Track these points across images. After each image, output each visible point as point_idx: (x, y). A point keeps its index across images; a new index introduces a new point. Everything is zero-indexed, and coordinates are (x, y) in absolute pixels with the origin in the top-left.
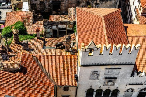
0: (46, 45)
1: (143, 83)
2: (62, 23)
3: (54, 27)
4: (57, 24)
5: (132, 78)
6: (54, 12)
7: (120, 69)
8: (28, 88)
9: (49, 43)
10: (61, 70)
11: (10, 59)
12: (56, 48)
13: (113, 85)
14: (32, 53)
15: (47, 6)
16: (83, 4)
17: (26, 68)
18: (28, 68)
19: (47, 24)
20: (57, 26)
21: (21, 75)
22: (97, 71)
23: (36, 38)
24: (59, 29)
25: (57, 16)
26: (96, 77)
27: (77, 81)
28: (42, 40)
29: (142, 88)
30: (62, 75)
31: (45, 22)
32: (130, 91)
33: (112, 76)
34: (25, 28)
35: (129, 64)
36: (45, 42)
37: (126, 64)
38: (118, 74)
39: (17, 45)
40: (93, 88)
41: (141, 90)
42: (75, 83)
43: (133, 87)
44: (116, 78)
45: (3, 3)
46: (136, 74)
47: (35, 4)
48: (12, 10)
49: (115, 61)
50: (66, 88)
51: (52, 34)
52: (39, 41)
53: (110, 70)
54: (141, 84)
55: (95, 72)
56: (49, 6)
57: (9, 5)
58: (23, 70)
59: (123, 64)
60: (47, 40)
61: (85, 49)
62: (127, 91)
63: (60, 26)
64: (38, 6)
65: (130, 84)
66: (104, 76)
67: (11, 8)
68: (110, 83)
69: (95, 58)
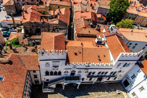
0: (27, 50)
1: (71, 68)
2: (37, 39)
3: (33, 41)
4: (34, 40)
5: (66, 66)
6: (37, 34)
7: (59, 62)
8: (11, 72)
9: (29, 49)
10: (32, 63)
11: (5, 57)
12: (32, 52)
13: (58, 69)
14: (17, 54)
15: (34, 31)
16: (51, 30)
17: (12, 62)
18: (14, 62)
19: (29, 40)
20: (35, 41)
21: (9, 65)
22: (48, 63)
23: (22, 47)
24: (36, 42)
25: (36, 36)
26: (48, 66)
27: (39, 68)
28: (26, 47)
29: (72, 71)
30: (32, 65)
31: (28, 39)
32: (66, 72)
33: (56, 65)
34: (19, 41)
35: (63, 60)
36: (27, 48)
37: (62, 60)
38: (59, 64)
39: (11, 50)
40: (48, 71)
41: (72, 72)
42: (38, 69)
43: (68, 70)
44: (58, 66)
45: (12, 29)
46: (67, 64)
47: (28, 30)
48: (16, 32)
49: (56, 58)
50: (34, 71)
51: (32, 44)
52: (24, 48)
53: (55, 62)
54: (71, 69)
55: (47, 63)
56: (35, 31)
57: (16, 30)
58: (10, 63)
59: (60, 60)
60: (28, 47)
61: (40, 52)
62: (65, 72)
63: (36, 41)
64: (29, 31)
65: (65, 69)
66: (52, 65)
67: (16, 31)
68: (56, 69)
69: (46, 56)
